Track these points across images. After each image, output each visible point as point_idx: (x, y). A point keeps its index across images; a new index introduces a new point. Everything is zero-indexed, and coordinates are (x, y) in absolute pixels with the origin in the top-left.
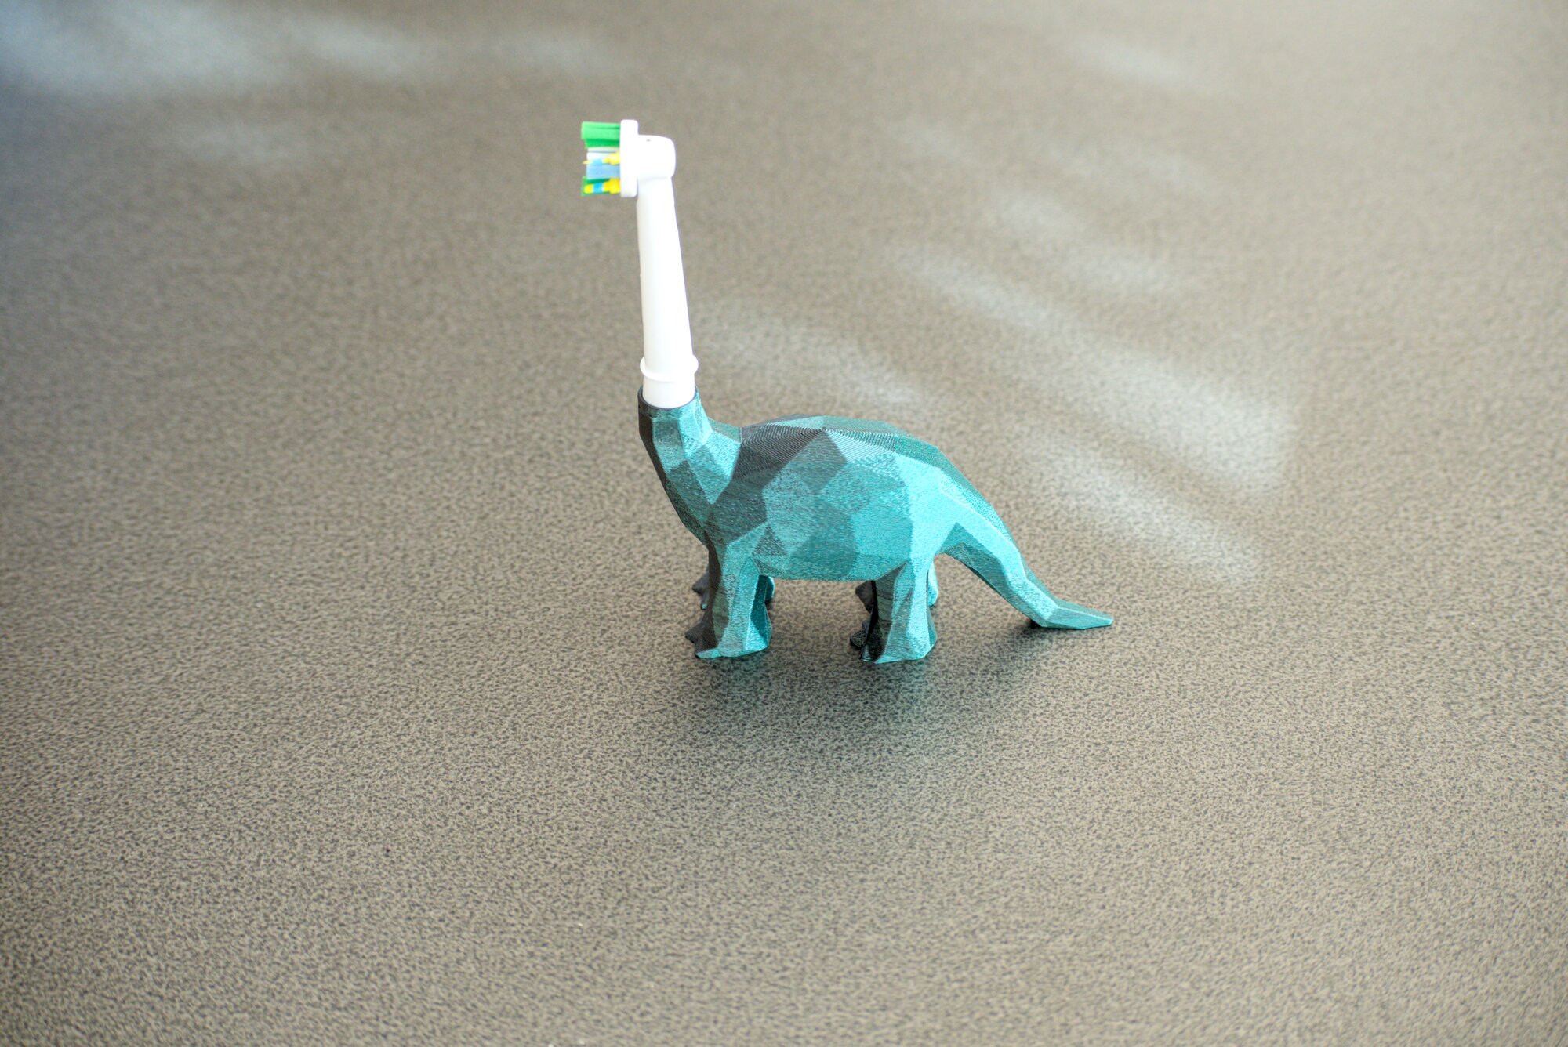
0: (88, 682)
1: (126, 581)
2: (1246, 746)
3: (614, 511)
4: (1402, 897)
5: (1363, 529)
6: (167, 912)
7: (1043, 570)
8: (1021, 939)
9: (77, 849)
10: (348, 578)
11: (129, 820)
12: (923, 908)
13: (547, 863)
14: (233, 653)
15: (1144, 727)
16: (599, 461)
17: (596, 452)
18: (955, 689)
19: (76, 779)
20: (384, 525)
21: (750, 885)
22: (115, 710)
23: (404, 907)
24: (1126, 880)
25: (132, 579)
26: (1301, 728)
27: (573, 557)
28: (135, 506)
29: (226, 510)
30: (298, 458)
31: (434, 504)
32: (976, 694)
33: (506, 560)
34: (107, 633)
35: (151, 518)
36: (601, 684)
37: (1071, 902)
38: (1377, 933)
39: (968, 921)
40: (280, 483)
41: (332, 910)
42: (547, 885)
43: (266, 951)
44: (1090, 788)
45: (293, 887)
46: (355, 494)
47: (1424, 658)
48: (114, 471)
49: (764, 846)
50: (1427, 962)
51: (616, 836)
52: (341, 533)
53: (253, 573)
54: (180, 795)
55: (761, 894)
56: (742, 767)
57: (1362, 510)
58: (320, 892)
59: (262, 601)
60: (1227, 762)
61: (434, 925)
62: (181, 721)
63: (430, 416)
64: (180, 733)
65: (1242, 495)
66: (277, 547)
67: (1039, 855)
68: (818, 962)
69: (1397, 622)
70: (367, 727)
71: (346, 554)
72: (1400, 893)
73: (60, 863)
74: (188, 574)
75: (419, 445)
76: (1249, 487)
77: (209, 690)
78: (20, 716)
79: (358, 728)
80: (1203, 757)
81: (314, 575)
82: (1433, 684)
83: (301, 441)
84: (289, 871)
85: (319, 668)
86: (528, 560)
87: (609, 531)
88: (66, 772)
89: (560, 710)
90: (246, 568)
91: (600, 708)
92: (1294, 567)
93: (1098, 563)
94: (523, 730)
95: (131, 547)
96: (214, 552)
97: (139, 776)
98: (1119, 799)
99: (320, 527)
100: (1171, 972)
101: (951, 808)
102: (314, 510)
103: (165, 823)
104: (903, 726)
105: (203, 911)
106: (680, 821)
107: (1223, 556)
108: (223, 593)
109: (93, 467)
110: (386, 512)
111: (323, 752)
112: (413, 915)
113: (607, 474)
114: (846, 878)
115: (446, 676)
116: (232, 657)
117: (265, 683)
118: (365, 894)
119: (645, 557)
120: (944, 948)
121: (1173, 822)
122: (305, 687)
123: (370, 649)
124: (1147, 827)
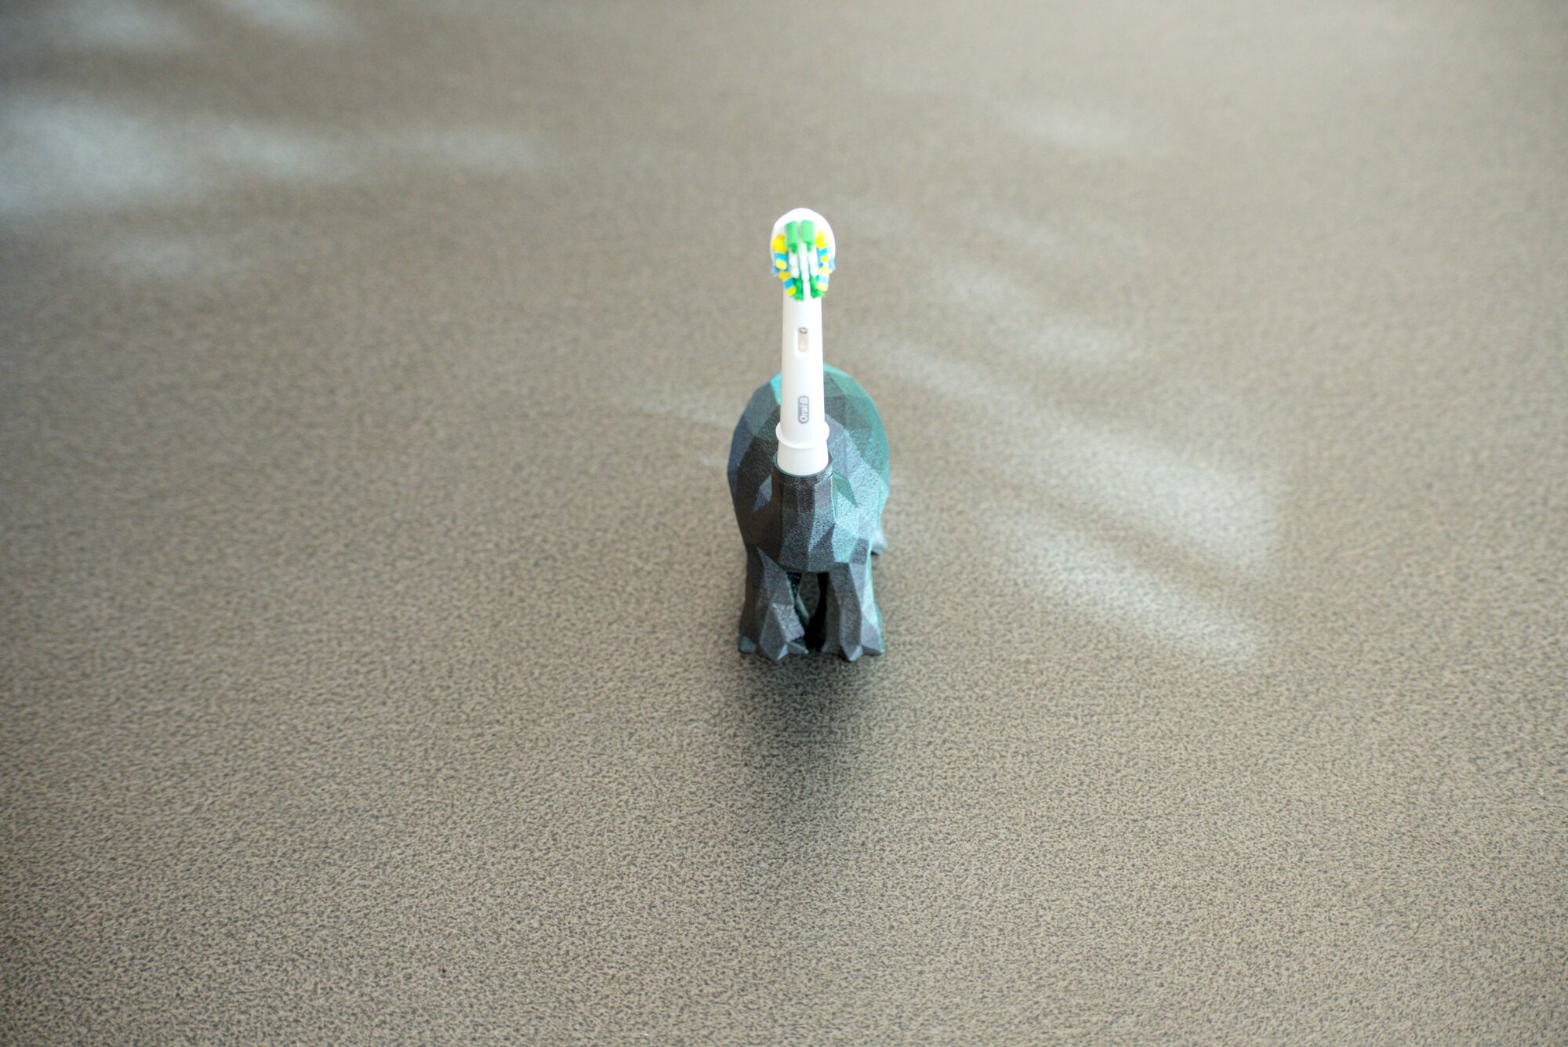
0: (121, 817)
2: (1282, 814)
3: (626, 611)
4: (1453, 956)
5: (1369, 587)
7: (1059, 647)
8: (1085, 1022)
9: (130, 988)
10: (369, 695)
11: (180, 956)
12: (984, 997)
13: (605, 974)
14: (263, 778)
15: (1178, 801)
16: (604, 561)
17: (600, 552)
18: (989, 774)
19: (121, 916)
20: (397, 639)
21: (810, 984)
22: (151, 843)
23: (468, 1027)
24: (1181, 956)
25: (151, 708)
26: (1334, 792)
27: (591, 660)
28: (144, 633)
29: (236, 632)
30: (302, 575)
31: (445, 614)
32: (1009, 776)
33: (525, 667)
34: (132, 765)
35: (162, 644)
36: (636, 789)
37: (1129, 982)
38: (1433, 995)
39: (1030, 1007)
40: (287, 601)
42: (608, 996)
44: (1133, 865)
45: (354, 1014)
46: (364, 607)
47: (1445, 714)
48: (119, 598)
49: (819, 944)
50: (1486, 1021)
51: (670, 942)
52: (356, 648)
53: (273, 695)
54: (228, 927)
55: (822, 992)
56: (787, 864)
57: (1366, 568)
58: (382, 1018)
59: (285, 723)
60: (1265, 831)
62: (219, 851)
63: (430, 525)
64: (220, 863)
65: (1245, 560)
66: (293, 667)
67: (1092, 936)
69: (1414, 679)
70: (406, 846)
71: (364, 670)
72: (1451, 953)
73: (116, 1003)
74: (207, 700)
75: (422, 554)
76: (1252, 551)
77: (244, 817)
78: (56, 855)
79: (398, 848)
80: (1241, 828)
81: (333, 694)
82: (1457, 740)
83: (303, 557)
84: (348, 998)
85: (351, 788)
86: (546, 666)
87: (624, 632)
88: (110, 910)
89: (597, 818)
90: (264, 690)
91: (637, 813)
92: (1305, 630)
93: (1113, 636)
94: (564, 840)
95: (145, 675)
96: (230, 676)
97: (184, 910)
98: (1163, 874)
99: (334, 643)
101: (999, 894)
102: (325, 627)
103: (216, 956)
104: (941, 814)
106: (732, 924)
107: (1235, 622)
108: (245, 717)
109: (97, 595)
110: (398, 625)
111: (366, 874)
112: (478, 1035)
113: (615, 574)
114: (904, 972)
115: (480, 789)
116: (262, 782)
117: (298, 807)
118: (427, 1017)
119: (663, 656)
120: (1010, 1036)
121: (1219, 895)
122: (339, 808)
123: (400, 766)
124: (1195, 902)
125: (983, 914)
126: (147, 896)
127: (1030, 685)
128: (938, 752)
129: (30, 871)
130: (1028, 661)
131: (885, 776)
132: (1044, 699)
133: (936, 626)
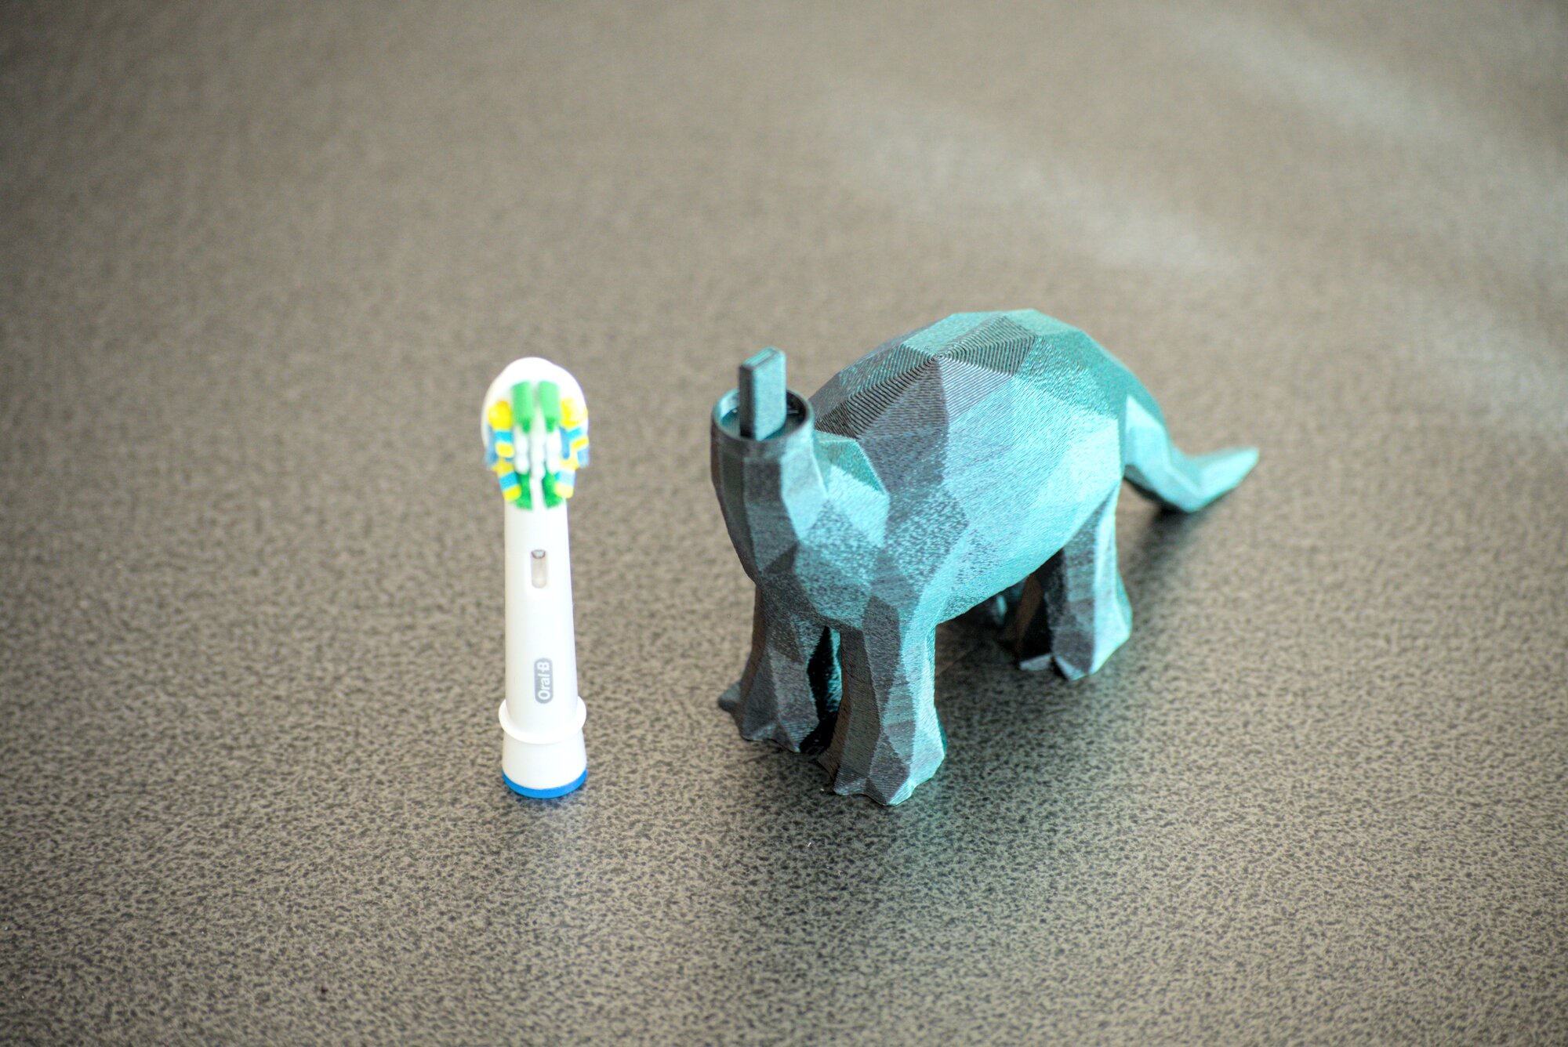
10: (230, 558)
13: (587, 1004)
14: (44, 681)
18: (1237, 720)
20: (283, 474)
31: (363, 438)
32: (1269, 726)
36: (658, 719)
44: (1469, 875)
49: (939, 971)
51: (696, 959)
52: (213, 486)
53: (71, 553)
59: (88, 597)
66: (107, 511)
67: (1392, 983)
70: (276, 794)
71: (225, 519)
79: (263, 797)
81: (172, 555)
85: (191, 702)
90: (56, 544)
91: (658, 756)
98: (1518, 892)
99: (178, 477)
101: (1240, 908)
104: (1152, 779)
106: (800, 934)
111: (207, 835)
114: (1076, 1021)
115: (403, 711)
117: (101, 728)
122: (170, 732)
123: (274, 670)
125: (1212, 938)
127: (1315, 586)
130: (1314, 550)
132: (1337, 609)
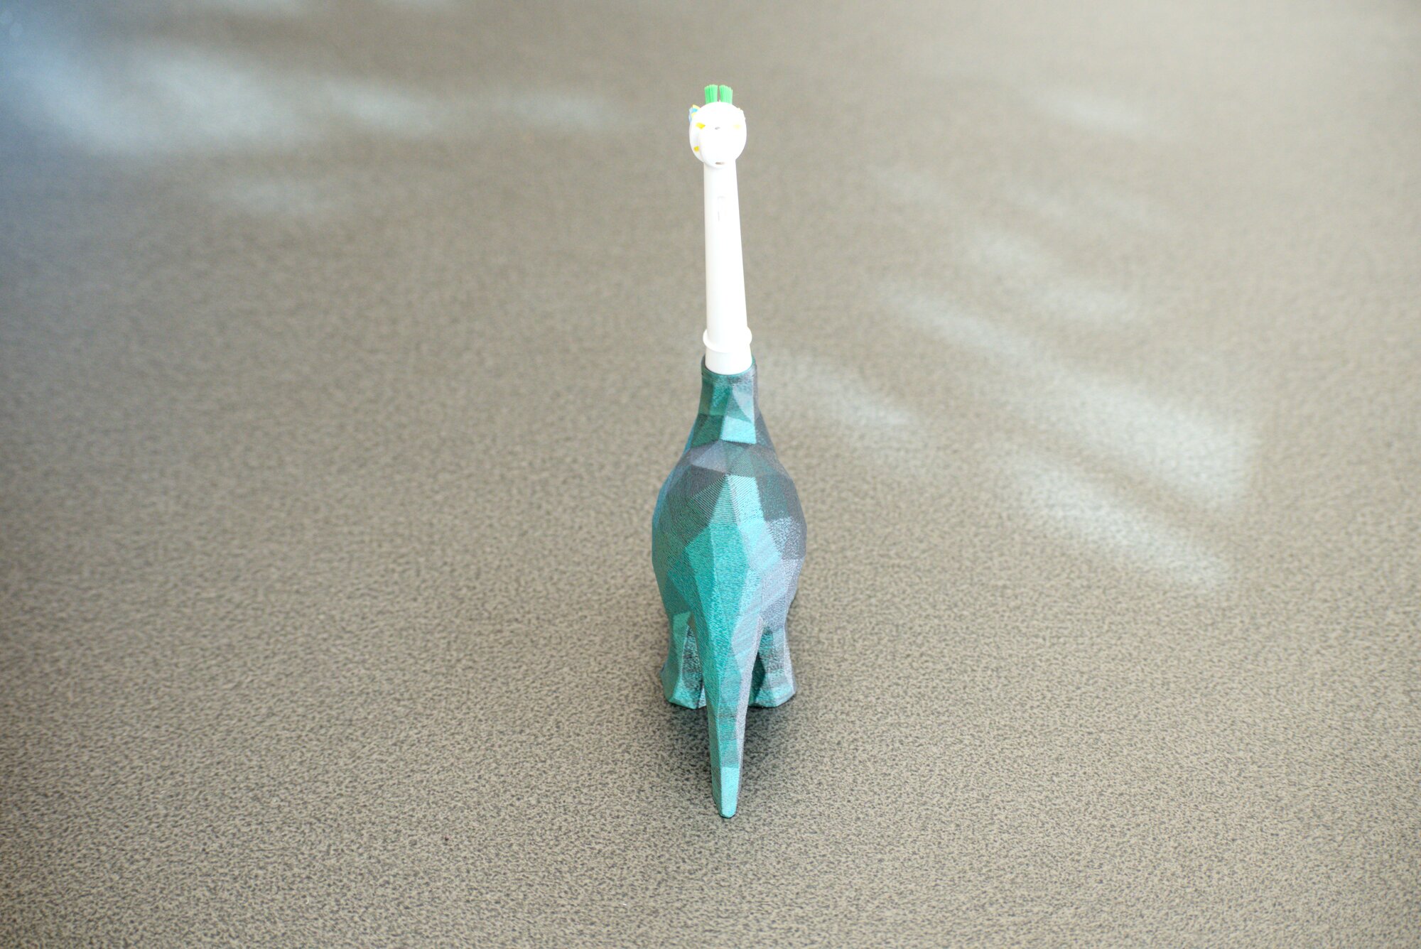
0: (168, 690)
1: (199, 597)
2: (1226, 733)
3: (642, 527)
4: (1373, 868)
5: (1325, 533)
6: (247, 898)
7: (1034, 575)
8: (1027, 911)
9: (162, 842)
10: (402, 591)
11: (209, 815)
12: (936, 885)
13: (592, 848)
14: (299, 661)
15: (1131, 717)
16: (627, 481)
17: (623, 473)
18: (959, 685)
19: (159, 778)
20: (432, 543)
21: (778, 866)
22: (193, 714)
23: (463, 890)
24: (1121, 856)
25: (204, 595)
26: (1275, 715)
27: (606, 569)
28: (205, 528)
29: (288, 531)
30: (352, 483)
31: (477, 523)
32: (978, 688)
33: (546, 572)
34: (183, 645)
35: (220, 539)
36: (636, 685)
37: (1071, 878)
38: (1351, 902)
39: (978, 896)
40: (336, 505)
41: (397, 895)
42: (593, 869)
43: (338, 933)
44: (1085, 773)
45: (361, 874)
46: (405, 514)
47: (1385, 650)
48: (185, 497)
49: (790, 830)
50: (1397, 928)
51: (654, 823)
52: (394, 550)
53: (315, 588)
54: (255, 792)
55: (789, 874)
56: (767, 758)
57: (1324, 515)
58: (386, 878)
59: (324, 613)
60: (1209, 747)
61: (491, 907)
62: (254, 724)
63: (472, 443)
64: (253, 735)
65: (1213, 504)
66: (336, 564)
67: (1041, 835)
68: (842, 936)
69: (1359, 618)
70: (423, 727)
71: (400, 569)
72: (1371, 865)
73: (147, 855)
74: (256, 590)
75: (462, 469)
76: (1220, 497)
77: (278, 695)
78: (106, 721)
79: (416, 728)
80: (1187, 744)
81: (370, 589)
83: (354, 467)
84: (357, 859)
85: (378, 674)
86: (565, 573)
87: (639, 545)
88: (150, 772)
89: (599, 709)
90: (308, 583)
91: (636, 706)
92: (1262, 569)
93: (1085, 568)
94: (566, 728)
95: (202, 566)
96: (279, 569)
97: (216, 774)
98: (1111, 782)
99: (375, 545)
100: (1164, 940)
101: (959, 793)
102: (368, 530)
103: (242, 817)
104: (912, 719)
105: (279, 897)
107: (1198, 560)
108: (288, 606)
109: (165, 493)
110: (434, 530)
111: (384, 750)
112: (471, 898)
113: (635, 494)
114: (865, 859)
115: (494, 679)
116: (298, 665)
117: (328, 688)
118: (427, 880)
120: (957, 921)
121: (1161, 803)
122: (366, 691)
123: (424, 655)
124: (1138, 808)
125: (943, 811)
126: (185, 761)
127: (1005, 608)
128: (915, 665)
129: (82, 734)
130: (1005, 587)
131: (865, 683)
132: (1016, 621)
133: (924, 552)
